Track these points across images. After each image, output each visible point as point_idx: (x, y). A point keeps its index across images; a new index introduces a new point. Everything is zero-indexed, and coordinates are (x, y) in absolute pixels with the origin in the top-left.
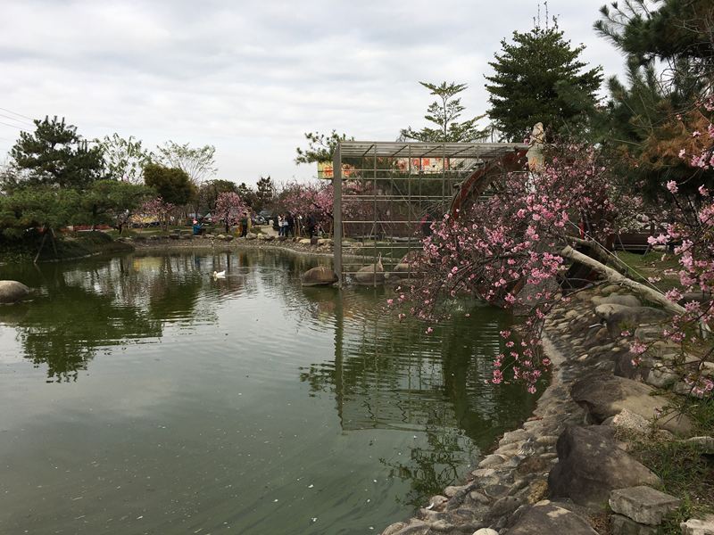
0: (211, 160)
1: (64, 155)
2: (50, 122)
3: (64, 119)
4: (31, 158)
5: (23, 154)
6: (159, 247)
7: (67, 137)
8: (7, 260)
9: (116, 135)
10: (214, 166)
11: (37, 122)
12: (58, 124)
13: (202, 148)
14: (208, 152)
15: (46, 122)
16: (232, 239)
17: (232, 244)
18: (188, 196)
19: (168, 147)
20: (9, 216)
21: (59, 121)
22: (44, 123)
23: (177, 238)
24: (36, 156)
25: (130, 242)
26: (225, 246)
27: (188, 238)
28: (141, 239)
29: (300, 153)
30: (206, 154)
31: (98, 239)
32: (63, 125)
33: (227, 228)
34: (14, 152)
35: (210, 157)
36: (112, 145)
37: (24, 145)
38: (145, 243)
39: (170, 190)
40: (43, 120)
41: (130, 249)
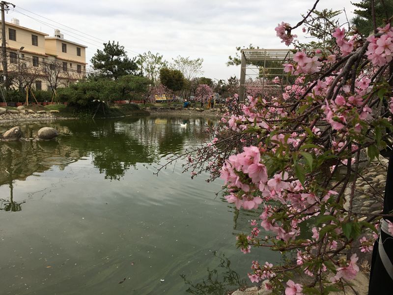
0: (200, 66)
1: (117, 62)
2: (112, 44)
3: (118, 43)
4: (100, 64)
5: (97, 61)
6: (163, 114)
7: (120, 52)
8: (79, 117)
9: (149, 52)
10: (202, 70)
11: (105, 44)
12: (115, 45)
13: (197, 59)
14: (199, 62)
15: (109, 44)
16: (203, 110)
17: (203, 114)
18: (182, 86)
19: (179, 59)
20: (80, 93)
21: (116, 43)
22: (108, 45)
23: (174, 109)
24: (103, 63)
25: (149, 110)
26: (199, 114)
27: (180, 109)
28: (155, 109)
29: (231, 59)
30: (198, 63)
31: (131, 107)
32: (118, 46)
33: (202, 104)
34: (93, 60)
35: (200, 64)
36: (147, 58)
37: (98, 56)
38: (156, 111)
39: (172, 82)
40: (108, 43)
41: (148, 114)
